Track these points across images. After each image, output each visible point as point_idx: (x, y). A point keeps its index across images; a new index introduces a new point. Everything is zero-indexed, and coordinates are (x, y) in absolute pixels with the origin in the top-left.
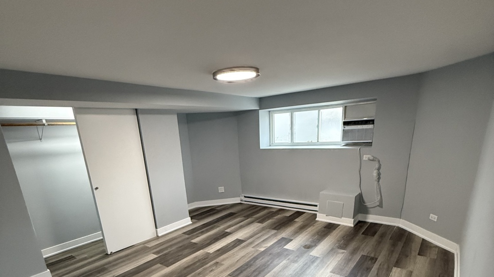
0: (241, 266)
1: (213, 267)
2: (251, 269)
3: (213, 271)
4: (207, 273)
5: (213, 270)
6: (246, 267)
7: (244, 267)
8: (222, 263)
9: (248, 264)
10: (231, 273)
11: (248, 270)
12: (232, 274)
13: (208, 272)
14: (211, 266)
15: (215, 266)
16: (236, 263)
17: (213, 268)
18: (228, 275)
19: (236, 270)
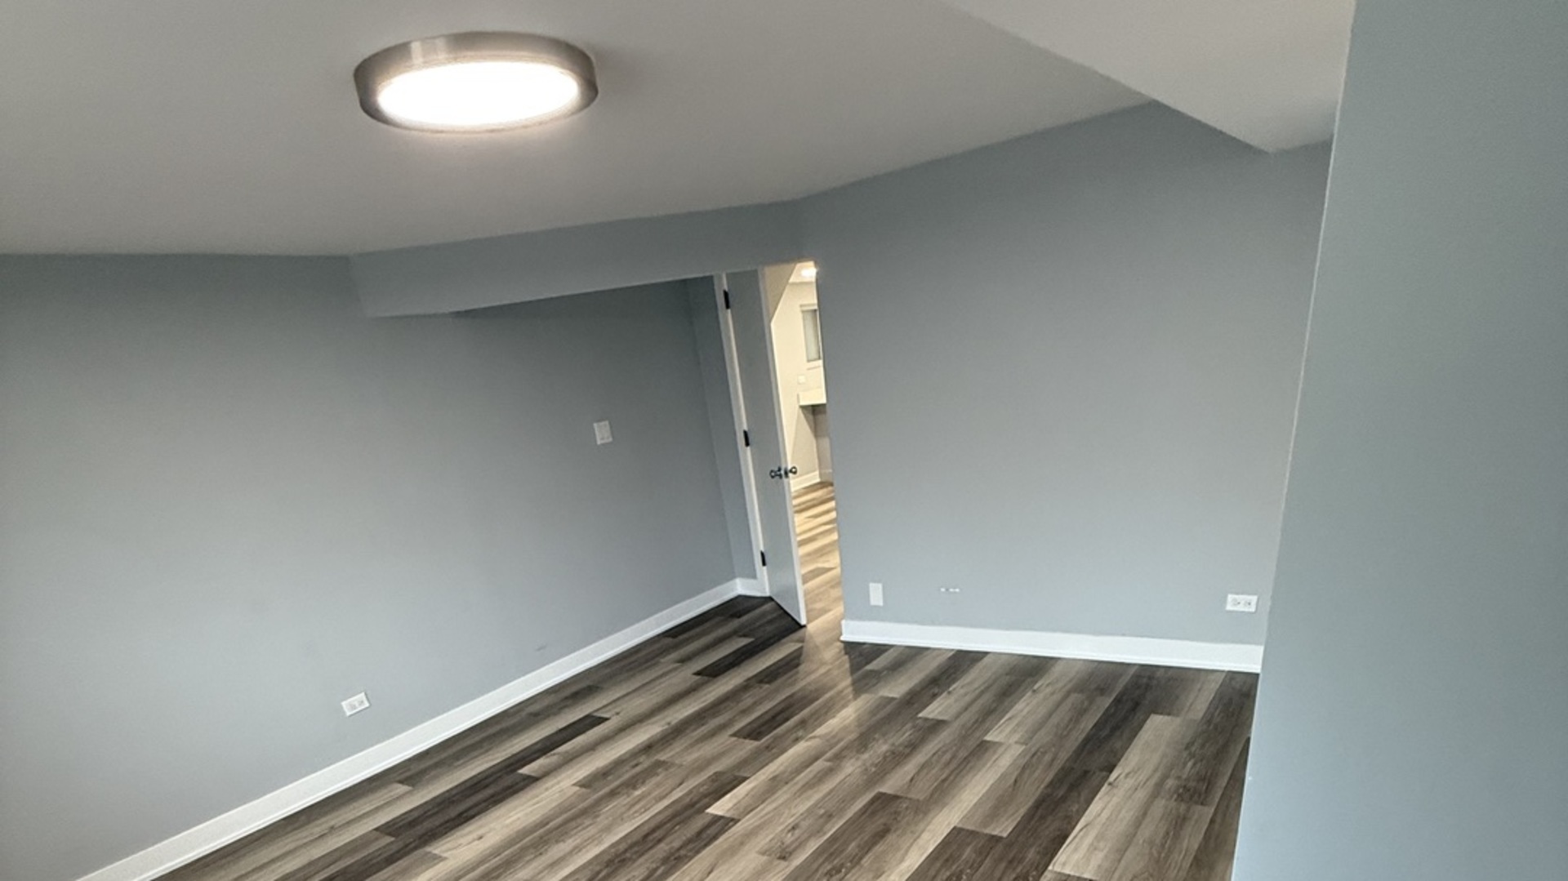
0: (698, 852)
1: (792, 842)
2: (667, 848)
3: (790, 827)
4: (804, 819)
5: (789, 831)
6: (682, 852)
7: (691, 850)
8: (765, 858)
9: (673, 862)
10: (730, 828)
11: (676, 844)
12: (727, 824)
13: (804, 824)
14: (800, 844)
15: (788, 847)
16: (715, 865)
17: (793, 839)
18: (739, 820)
19: (715, 837)
